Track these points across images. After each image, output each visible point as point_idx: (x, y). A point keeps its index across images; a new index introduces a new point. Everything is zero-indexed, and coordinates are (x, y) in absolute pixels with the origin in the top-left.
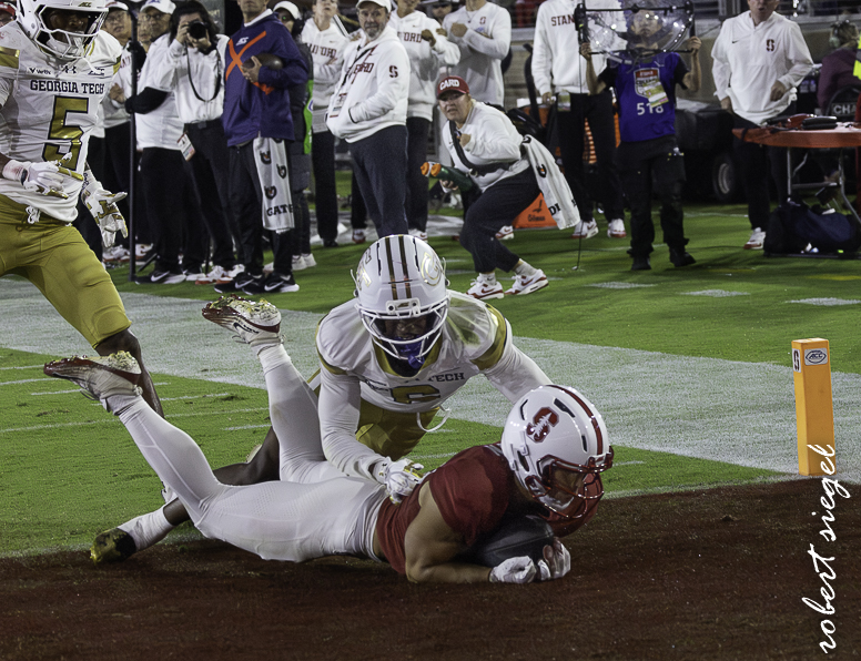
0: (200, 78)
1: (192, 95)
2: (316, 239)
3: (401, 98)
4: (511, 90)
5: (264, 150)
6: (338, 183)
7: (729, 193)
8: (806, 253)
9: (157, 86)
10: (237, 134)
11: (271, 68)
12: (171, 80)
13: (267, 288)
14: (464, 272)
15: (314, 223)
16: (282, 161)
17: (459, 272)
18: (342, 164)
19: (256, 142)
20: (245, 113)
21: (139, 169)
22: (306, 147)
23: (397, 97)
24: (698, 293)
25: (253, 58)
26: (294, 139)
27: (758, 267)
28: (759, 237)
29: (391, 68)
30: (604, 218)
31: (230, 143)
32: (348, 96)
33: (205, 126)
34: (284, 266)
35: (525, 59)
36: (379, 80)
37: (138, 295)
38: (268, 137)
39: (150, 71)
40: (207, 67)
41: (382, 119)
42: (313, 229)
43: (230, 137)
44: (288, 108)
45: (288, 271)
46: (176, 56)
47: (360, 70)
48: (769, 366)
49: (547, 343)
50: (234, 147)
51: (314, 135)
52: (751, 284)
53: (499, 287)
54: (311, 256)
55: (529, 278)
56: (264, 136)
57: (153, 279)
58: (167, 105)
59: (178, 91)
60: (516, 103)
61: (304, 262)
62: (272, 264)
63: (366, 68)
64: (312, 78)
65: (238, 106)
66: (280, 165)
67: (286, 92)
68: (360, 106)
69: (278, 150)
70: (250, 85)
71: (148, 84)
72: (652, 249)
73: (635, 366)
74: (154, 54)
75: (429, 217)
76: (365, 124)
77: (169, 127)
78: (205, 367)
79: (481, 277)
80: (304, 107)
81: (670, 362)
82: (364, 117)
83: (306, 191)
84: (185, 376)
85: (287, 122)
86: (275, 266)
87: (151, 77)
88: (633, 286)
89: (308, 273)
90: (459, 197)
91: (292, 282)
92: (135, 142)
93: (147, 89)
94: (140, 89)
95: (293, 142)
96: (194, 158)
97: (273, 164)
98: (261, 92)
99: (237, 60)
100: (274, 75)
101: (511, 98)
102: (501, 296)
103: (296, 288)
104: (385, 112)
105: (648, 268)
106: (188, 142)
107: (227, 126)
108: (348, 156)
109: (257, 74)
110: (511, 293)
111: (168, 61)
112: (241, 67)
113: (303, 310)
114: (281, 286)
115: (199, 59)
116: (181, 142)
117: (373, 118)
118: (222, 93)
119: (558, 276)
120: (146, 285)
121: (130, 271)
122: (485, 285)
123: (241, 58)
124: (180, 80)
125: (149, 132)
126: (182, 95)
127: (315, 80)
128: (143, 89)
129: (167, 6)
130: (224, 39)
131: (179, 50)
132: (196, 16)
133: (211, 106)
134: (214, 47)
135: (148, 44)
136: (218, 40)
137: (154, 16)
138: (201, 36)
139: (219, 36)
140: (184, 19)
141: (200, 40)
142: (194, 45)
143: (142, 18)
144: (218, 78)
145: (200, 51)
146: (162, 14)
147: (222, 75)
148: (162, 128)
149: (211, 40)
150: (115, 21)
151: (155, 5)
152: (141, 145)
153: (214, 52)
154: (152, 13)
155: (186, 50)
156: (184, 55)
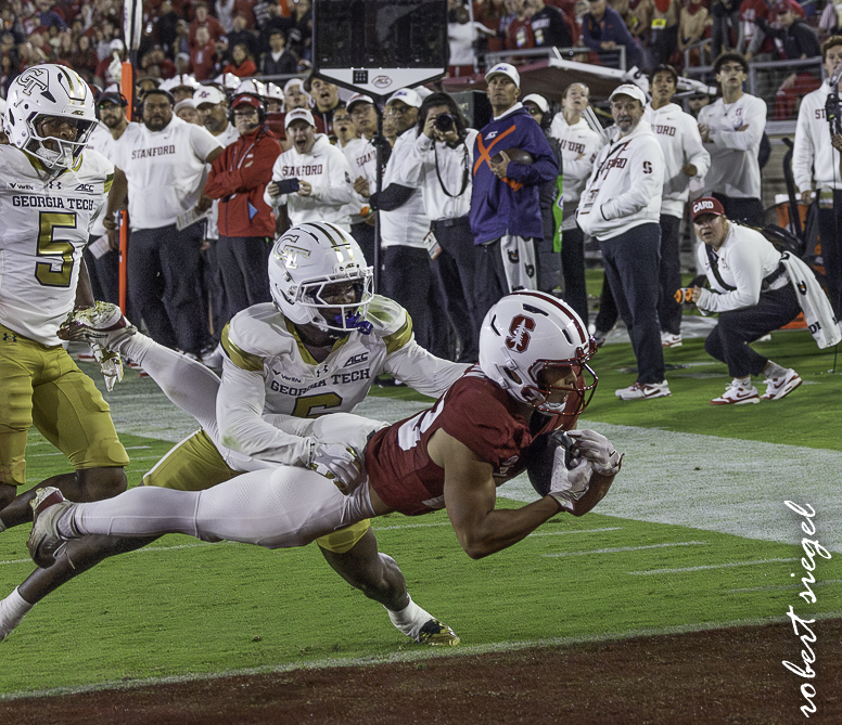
0: (448, 171)
1: (440, 191)
3: (655, 195)
4: (770, 186)
5: (512, 249)
6: (588, 282)
9: (403, 182)
10: (484, 232)
11: (521, 164)
12: (418, 175)
14: (719, 376)
16: (530, 260)
17: (714, 376)
18: (593, 262)
19: (504, 241)
20: (493, 210)
21: (383, 268)
22: (555, 244)
23: (651, 194)
25: (501, 152)
26: (543, 237)
29: (645, 163)
31: (476, 241)
32: (601, 192)
33: (451, 223)
35: (784, 153)
36: (632, 176)
37: (382, 399)
38: (516, 236)
39: (396, 167)
40: (454, 161)
41: (635, 216)
43: (477, 235)
44: (537, 204)
46: (422, 150)
47: (613, 166)
50: (480, 245)
51: (564, 233)
53: (754, 391)
55: (781, 379)
56: (512, 234)
58: (413, 201)
59: (425, 186)
60: (774, 199)
63: (619, 163)
64: (561, 173)
65: (485, 204)
66: (528, 264)
67: (536, 188)
68: (612, 202)
69: (526, 249)
70: (498, 181)
71: (394, 180)
74: (400, 149)
75: (683, 317)
76: (618, 222)
77: (416, 225)
79: (735, 381)
80: (553, 202)
82: (617, 215)
85: (536, 219)
87: (396, 173)
92: (380, 240)
93: (392, 184)
94: (385, 185)
95: (541, 240)
96: (439, 257)
97: (521, 264)
98: (510, 189)
99: (485, 155)
100: (523, 169)
101: (770, 194)
102: (756, 400)
104: (638, 209)
106: (434, 240)
107: (474, 223)
108: (599, 255)
109: (505, 169)
110: (767, 398)
111: (415, 156)
112: (489, 162)
115: (446, 154)
116: (427, 240)
117: (625, 215)
118: (469, 189)
120: (392, 388)
122: (741, 390)
123: (489, 153)
124: (428, 175)
125: (394, 230)
126: (430, 190)
127: (564, 177)
128: (387, 186)
129: (413, 99)
130: (473, 133)
131: (426, 144)
132: (444, 109)
133: (458, 201)
134: (462, 140)
135: (394, 138)
136: (467, 134)
137: (401, 110)
138: (448, 128)
139: (468, 130)
140: (432, 112)
141: (447, 133)
142: (442, 138)
143: (388, 111)
144: (466, 173)
145: (448, 145)
146: (408, 107)
147: (470, 170)
148: (407, 226)
149: (458, 134)
150: (361, 115)
151: (401, 97)
152: (386, 243)
153: (462, 146)
154: (398, 106)
155: (434, 144)
156: (432, 149)
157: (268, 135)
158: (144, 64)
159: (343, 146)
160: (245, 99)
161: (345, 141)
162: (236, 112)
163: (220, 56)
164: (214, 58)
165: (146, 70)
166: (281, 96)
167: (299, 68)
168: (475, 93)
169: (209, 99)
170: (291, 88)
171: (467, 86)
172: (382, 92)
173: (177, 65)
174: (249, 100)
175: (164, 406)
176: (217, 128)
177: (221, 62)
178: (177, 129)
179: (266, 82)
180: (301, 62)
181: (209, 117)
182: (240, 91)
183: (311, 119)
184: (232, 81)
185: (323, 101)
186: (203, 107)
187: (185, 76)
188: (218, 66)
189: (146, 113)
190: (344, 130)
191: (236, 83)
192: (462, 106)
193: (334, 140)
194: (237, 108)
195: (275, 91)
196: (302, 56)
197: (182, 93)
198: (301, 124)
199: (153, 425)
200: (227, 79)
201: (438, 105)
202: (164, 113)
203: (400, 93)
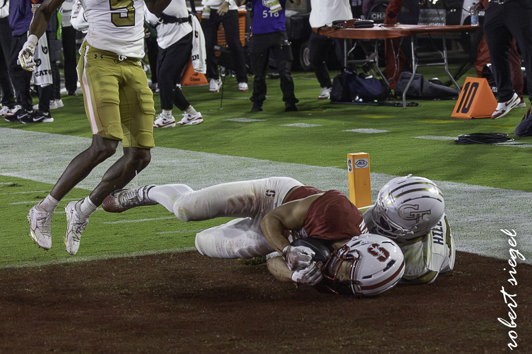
2: (63, 90)
7: (310, 65)
8: (355, 102)
10: (17, 28)
13: (34, 120)
15: (63, 81)
16: (45, 44)
20: (22, 16)
22: (58, 35)
24: (291, 125)
26: (51, 30)
27: (328, 110)
28: (327, 93)
30: (235, 79)
31: (13, 33)
34: (45, 107)
42: (62, 84)
43: (13, 30)
45: (47, 110)
48: (333, 169)
49: (202, 154)
51: (63, 28)
52: (323, 120)
53: (173, 119)
54: (61, 100)
55: (193, 116)
61: (57, 104)
62: (38, 105)
65: (18, 12)
66: (43, 46)
72: (265, 99)
73: (254, 168)
80: (57, 11)
81: (275, 167)
83: (58, 62)
86: (39, 107)
88: (253, 120)
89: (59, 110)
90: (149, 66)
91: (49, 117)
95: (51, 32)
97: (39, 46)
102: (174, 125)
103: (52, 120)
105: (261, 110)
107: (11, 22)
110: (180, 124)
113: (56, 133)
114: (43, 119)
118: (8, 3)
119: (208, 115)
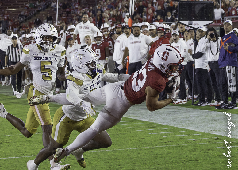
0: (213, 49)
1: (211, 53)
5: (229, 69)
9: (201, 51)
10: (222, 65)
11: (232, 47)
12: (205, 49)
13: (229, 108)
16: (234, 72)
19: (227, 67)
20: (224, 59)
21: (195, 74)
25: (227, 44)
31: (220, 67)
33: (213, 62)
37: (194, 109)
38: (230, 66)
39: (199, 47)
40: (215, 46)
43: (220, 66)
44: (236, 58)
45: (235, 103)
46: (207, 43)
57: (198, 104)
58: (203, 56)
59: (207, 52)
65: (222, 57)
66: (233, 74)
67: (236, 53)
69: (233, 69)
70: (226, 51)
71: (199, 51)
74: (200, 42)
77: (204, 63)
78: (211, 130)
84: (205, 132)
85: (236, 62)
86: (232, 102)
87: (199, 49)
91: (236, 106)
92: (194, 66)
93: (198, 52)
94: (196, 52)
95: (237, 67)
96: (210, 71)
97: (231, 73)
98: (229, 53)
99: (223, 44)
103: (237, 108)
106: (209, 67)
107: (219, 62)
109: (228, 48)
111: (205, 44)
112: (224, 46)
114: (233, 107)
115: (213, 44)
116: (207, 67)
118: (219, 53)
120: (196, 106)
121: (192, 102)
124: (208, 49)
125: (198, 64)
126: (208, 53)
129: (204, 29)
130: (220, 38)
131: (208, 41)
132: (213, 32)
133: (216, 56)
134: (217, 40)
135: (199, 40)
136: (218, 38)
137: (201, 32)
138: (213, 37)
139: (219, 37)
140: (209, 33)
141: (213, 38)
142: (211, 39)
143: (198, 32)
144: (218, 49)
145: (213, 41)
146: (203, 31)
147: (219, 48)
148: (202, 63)
149: (216, 38)
150: (191, 33)
151: (201, 29)
152: (196, 67)
153: (217, 42)
154: (200, 31)
155: (210, 41)
156: (209, 42)
157: (166, 38)
158: (134, 19)
159: (186, 41)
160: (160, 28)
161: (187, 40)
162: (158, 32)
163: (154, 17)
164: (153, 18)
165: (135, 20)
166: (169, 28)
167: (175, 20)
168: (221, 28)
169: (152, 28)
170: (172, 26)
171: (219, 26)
172: (196, 27)
173: (143, 19)
174: (161, 29)
175: (137, 110)
176: (153, 36)
177: (155, 18)
178: (142, 37)
179: (166, 24)
180: (176, 18)
181: (152, 33)
182: (159, 27)
183: (178, 34)
184: (157, 23)
185: (181, 29)
186: (150, 30)
187: (145, 22)
188: (154, 20)
189: (134, 32)
190: (187, 37)
191: (158, 24)
192: (217, 31)
193: (184, 39)
194: (158, 31)
195: (168, 26)
196: (176, 17)
197: (144, 27)
198: (175, 35)
199: (134, 115)
200: (156, 23)
201: (211, 31)
202: (138, 32)
203: (201, 28)
